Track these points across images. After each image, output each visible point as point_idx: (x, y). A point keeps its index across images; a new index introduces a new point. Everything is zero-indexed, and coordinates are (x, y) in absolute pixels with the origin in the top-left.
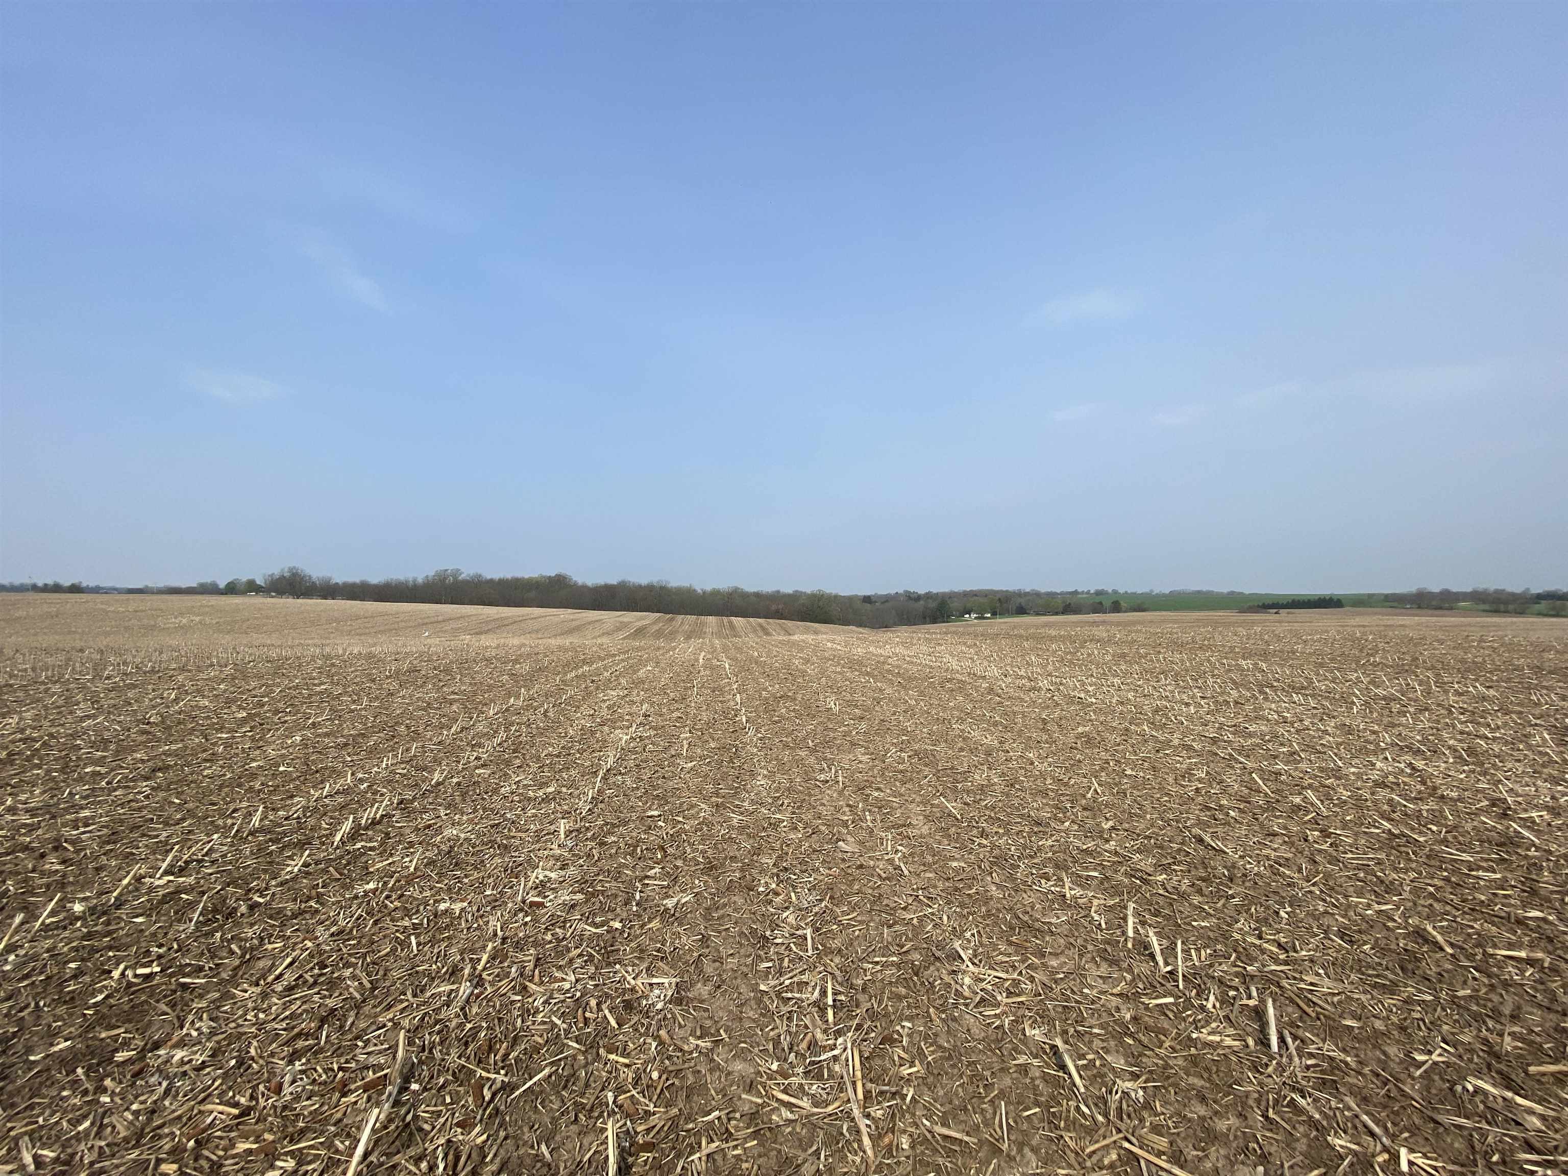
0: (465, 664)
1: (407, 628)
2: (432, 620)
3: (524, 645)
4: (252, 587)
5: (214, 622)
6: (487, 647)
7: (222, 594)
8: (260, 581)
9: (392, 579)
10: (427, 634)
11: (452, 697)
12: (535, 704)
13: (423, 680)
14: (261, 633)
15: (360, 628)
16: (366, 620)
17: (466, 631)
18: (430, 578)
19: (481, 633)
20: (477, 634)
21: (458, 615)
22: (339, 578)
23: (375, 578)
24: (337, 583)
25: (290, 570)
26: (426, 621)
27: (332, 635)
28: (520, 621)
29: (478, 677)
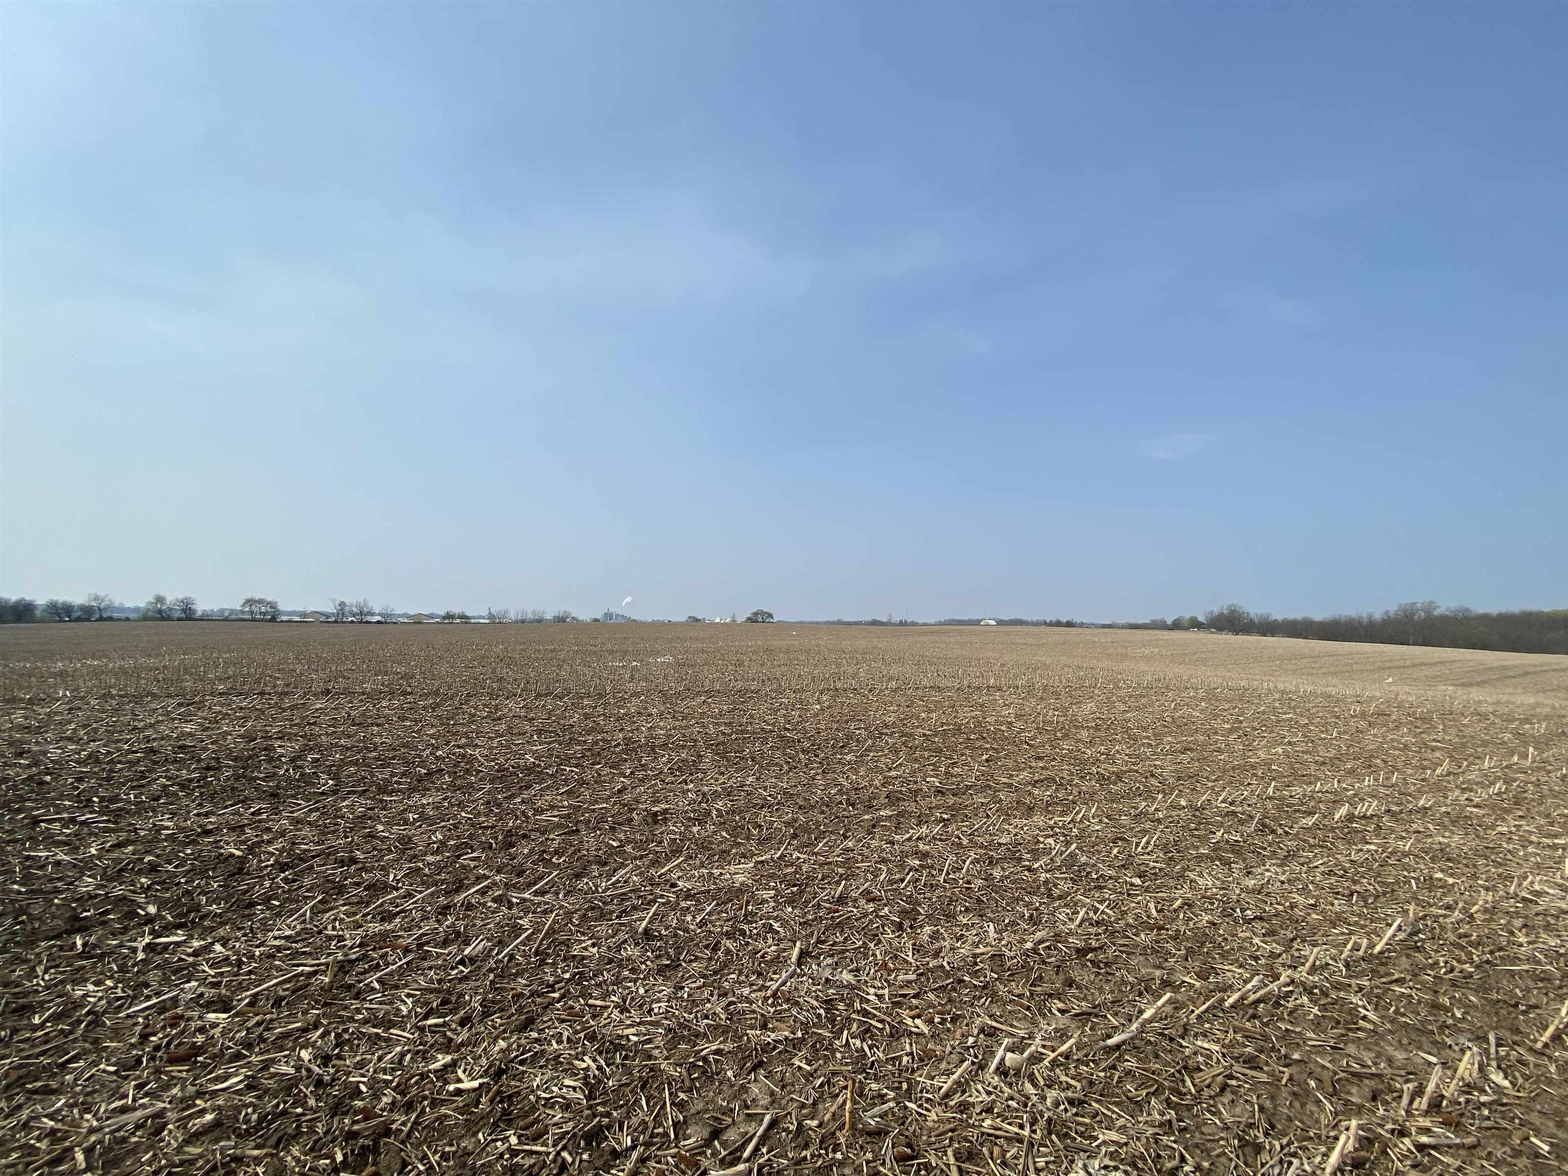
0: (1448, 716)
1: (1362, 671)
2: (1397, 664)
3: (1541, 705)
4: (1195, 624)
5: (1169, 653)
6: (1480, 702)
7: (1170, 629)
8: (1201, 619)
9: (1340, 616)
10: (1390, 680)
11: (1434, 744)
12: (1550, 768)
13: (1396, 724)
14: (1208, 666)
15: (1306, 667)
16: (1312, 660)
17: (1446, 681)
18: (1391, 614)
19: (1470, 685)
20: (1464, 685)
21: (1437, 660)
22: (1279, 614)
23: (1319, 615)
24: (1276, 620)
25: (1229, 607)
26: (1389, 664)
27: (1276, 673)
28: (1535, 673)
29: (1468, 731)
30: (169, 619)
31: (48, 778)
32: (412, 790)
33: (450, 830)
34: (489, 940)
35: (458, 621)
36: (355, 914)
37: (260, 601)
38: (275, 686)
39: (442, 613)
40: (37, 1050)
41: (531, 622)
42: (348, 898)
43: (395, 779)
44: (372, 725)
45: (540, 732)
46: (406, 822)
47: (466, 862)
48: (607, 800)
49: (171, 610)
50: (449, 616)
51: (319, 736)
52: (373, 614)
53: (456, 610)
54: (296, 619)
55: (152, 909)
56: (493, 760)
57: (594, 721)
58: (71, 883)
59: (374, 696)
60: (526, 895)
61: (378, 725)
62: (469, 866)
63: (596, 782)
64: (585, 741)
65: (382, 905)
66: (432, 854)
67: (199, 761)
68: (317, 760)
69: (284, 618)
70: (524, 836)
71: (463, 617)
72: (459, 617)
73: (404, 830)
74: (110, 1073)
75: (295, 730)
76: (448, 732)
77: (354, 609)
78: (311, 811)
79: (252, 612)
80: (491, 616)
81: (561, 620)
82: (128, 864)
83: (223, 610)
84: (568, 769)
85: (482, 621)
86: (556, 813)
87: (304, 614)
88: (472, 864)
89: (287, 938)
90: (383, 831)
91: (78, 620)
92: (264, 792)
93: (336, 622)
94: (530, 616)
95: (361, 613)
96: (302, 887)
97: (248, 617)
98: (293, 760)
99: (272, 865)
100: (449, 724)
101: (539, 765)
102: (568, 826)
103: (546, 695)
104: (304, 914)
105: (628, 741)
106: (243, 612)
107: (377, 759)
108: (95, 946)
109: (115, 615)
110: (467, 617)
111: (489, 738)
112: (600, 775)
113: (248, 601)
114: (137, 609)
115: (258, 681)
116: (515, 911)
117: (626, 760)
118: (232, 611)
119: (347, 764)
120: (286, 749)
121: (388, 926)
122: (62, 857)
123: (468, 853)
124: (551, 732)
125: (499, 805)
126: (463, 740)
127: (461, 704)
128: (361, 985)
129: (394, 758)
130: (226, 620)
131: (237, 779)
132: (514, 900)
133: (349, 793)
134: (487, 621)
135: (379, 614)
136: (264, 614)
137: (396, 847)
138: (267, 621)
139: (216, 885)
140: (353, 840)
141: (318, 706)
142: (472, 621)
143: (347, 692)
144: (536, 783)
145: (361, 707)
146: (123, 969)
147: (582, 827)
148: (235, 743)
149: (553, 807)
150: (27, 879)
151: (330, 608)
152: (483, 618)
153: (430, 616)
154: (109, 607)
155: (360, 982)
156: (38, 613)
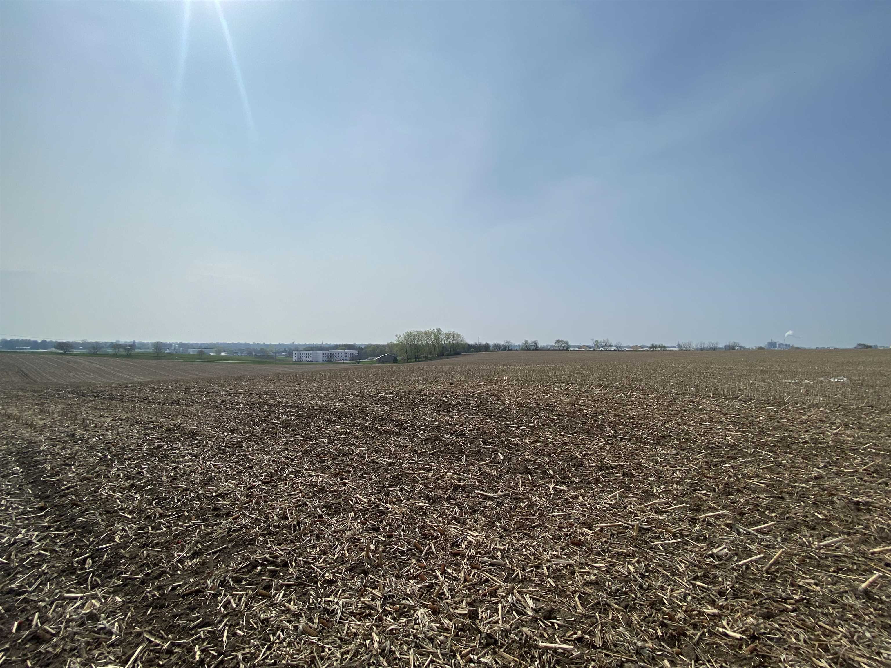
30: (530, 350)
31: (508, 410)
32: (656, 445)
33: (684, 472)
34: (729, 550)
35: (659, 349)
36: (641, 504)
37: (562, 341)
38: (576, 381)
39: (649, 345)
40: (524, 518)
41: (707, 349)
42: (634, 494)
43: (644, 436)
44: (626, 404)
45: (734, 423)
46: (657, 462)
47: (700, 495)
48: (806, 481)
49: (530, 346)
50: (653, 347)
51: (602, 407)
52: (612, 346)
53: (657, 343)
54: (576, 349)
55: (552, 472)
56: (704, 436)
57: (779, 422)
58: (523, 453)
59: (621, 389)
60: (750, 530)
61: (629, 405)
62: (702, 498)
63: (791, 467)
64: (773, 435)
65: (654, 504)
66: (676, 484)
67: (555, 411)
68: (603, 419)
69: (572, 349)
70: (739, 490)
71: (662, 347)
72: (660, 347)
73: (657, 466)
74: (550, 538)
75: (590, 402)
76: (669, 414)
77: (602, 344)
78: (606, 444)
79: (559, 346)
80: (679, 346)
81: (731, 348)
82: (540, 450)
83: (548, 346)
84: (764, 452)
85: (674, 349)
86: (762, 481)
87: (579, 347)
88: (704, 498)
89: (609, 504)
90: (645, 463)
91: (502, 350)
92: (583, 430)
93: (594, 350)
94: (706, 346)
95: (606, 346)
96: (610, 481)
97: (557, 348)
98: (592, 417)
99: (594, 466)
100: (669, 410)
101: (738, 446)
102: (774, 493)
103: (733, 399)
104: (616, 495)
105: (816, 442)
106: (555, 346)
107: (633, 423)
108: (535, 482)
109: (513, 348)
110: (664, 347)
111: (697, 422)
112: (793, 462)
113: (557, 341)
114: (519, 346)
115: (569, 378)
116: (742, 537)
117: (816, 455)
118: (551, 346)
119: (618, 423)
120: (589, 411)
121: (659, 517)
122: (518, 442)
123: (700, 490)
124: (743, 424)
125: (715, 465)
126: (680, 421)
127: (674, 399)
128: (652, 544)
129: (641, 424)
130: (549, 350)
131: (571, 422)
132: (742, 531)
133: (622, 438)
134: (677, 349)
135: (615, 346)
136: (564, 347)
137: (654, 474)
138: (565, 350)
139: (573, 469)
140: (630, 465)
141: (598, 392)
142: (668, 349)
143: (608, 386)
144: (740, 457)
145: (618, 394)
146: (547, 494)
147: (787, 496)
148: (567, 405)
149: (757, 476)
150: (509, 448)
151: (591, 344)
152: (674, 347)
153: (643, 347)
154: (511, 346)
155: (652, 542)
156: (491, 348)
